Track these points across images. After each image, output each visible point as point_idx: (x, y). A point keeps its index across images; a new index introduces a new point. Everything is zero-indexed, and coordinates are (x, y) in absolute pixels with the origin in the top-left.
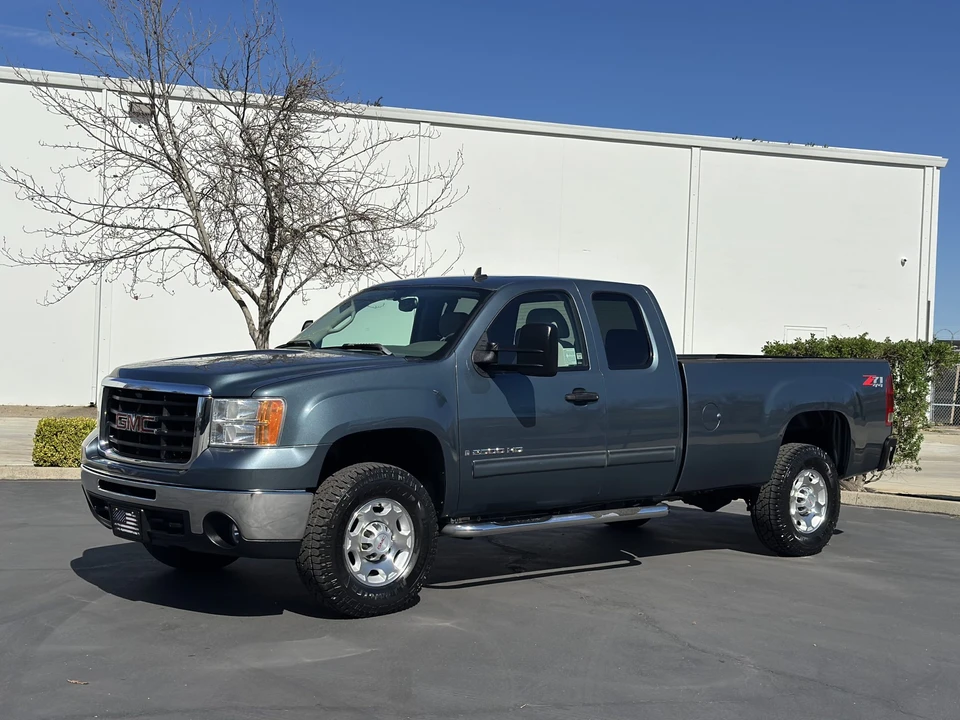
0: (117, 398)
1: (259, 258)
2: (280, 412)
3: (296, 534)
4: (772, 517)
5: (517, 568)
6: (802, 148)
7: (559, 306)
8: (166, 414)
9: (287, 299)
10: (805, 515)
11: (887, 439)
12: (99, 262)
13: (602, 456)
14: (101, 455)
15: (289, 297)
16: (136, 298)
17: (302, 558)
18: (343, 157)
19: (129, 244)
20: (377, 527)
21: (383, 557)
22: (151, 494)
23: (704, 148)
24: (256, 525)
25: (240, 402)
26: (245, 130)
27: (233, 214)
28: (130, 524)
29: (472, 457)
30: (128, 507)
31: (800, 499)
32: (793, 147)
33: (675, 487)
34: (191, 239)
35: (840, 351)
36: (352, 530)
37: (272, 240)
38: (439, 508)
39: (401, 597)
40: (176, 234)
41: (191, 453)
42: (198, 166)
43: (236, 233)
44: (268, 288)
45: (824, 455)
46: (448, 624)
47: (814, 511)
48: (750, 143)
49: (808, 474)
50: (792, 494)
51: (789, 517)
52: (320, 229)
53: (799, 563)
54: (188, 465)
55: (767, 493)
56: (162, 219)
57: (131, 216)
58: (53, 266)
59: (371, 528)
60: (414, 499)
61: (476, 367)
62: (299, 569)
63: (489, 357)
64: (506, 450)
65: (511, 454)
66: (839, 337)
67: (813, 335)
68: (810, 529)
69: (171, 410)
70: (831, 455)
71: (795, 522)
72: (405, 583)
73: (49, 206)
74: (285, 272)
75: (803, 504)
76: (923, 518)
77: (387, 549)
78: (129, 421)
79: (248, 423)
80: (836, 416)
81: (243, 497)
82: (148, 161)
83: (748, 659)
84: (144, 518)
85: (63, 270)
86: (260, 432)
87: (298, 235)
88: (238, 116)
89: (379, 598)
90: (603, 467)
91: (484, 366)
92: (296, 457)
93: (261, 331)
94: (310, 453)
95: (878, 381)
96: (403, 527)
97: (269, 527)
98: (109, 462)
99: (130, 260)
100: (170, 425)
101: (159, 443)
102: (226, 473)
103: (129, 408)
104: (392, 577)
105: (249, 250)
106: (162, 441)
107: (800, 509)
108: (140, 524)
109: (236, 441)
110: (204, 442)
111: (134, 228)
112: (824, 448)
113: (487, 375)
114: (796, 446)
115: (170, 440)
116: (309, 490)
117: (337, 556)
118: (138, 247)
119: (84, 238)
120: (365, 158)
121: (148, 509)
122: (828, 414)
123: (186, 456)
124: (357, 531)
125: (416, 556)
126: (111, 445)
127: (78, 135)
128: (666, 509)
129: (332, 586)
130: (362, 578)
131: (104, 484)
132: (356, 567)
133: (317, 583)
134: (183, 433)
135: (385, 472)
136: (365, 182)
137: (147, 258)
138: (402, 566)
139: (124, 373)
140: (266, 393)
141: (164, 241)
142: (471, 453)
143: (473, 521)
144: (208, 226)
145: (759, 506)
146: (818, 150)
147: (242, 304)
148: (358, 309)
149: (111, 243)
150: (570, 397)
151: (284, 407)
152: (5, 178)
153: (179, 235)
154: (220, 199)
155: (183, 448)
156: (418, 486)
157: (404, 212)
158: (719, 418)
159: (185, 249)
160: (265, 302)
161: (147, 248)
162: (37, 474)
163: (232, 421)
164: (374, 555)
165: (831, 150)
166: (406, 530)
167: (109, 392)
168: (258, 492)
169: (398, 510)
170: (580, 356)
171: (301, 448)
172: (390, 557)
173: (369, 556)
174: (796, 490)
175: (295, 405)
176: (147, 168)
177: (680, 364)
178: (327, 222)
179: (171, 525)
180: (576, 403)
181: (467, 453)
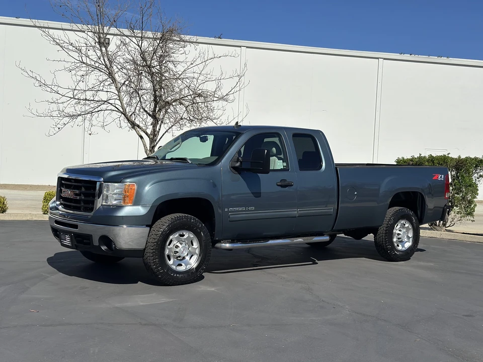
0: (63, 182)
1: (150, 115)
2: (134, 189)
3: (142, 247)
4: (384, 242)
5: (256, 264)
6: (436, 59)
7: (276, 140)
8: (83, 189)
9: (163, 135)
10: (401, 242)
11: (446, 205)
12: (73, 116)
13: (295, 212)
14: (57, 209)
15: (164, 134)
16: (90, 134)
17: (145, 258)
18: (192, 66)
19: (87, 108)
20: (181, 244)
21: (184, 258)
22: (76, 227)
23: (385, 59)
24: (124, 242)
25: (116, 184)
26: (142, 53)
27: (138, 94)
28: (67, 241)
29: (229, 212)
30: (66, 233)
31: (399, 234)
32: (432, 58)
33: (333, 227)
34: (117, 106)
35: (433, 162)
36: (169, 245)
37: (155, 107)
38: (212, 235)
39: (193, 277)
40: (109, 103)
41: (93, 208)
42: (121, 70)
43: (139, 103)
44: (154, 130)
45: (411, 213)
46: (213, 289)
47: (406, 240)
48: (408, 56)
49: (403, 222)
50: (394, 231)
51: (392, 243)
52: (180, 101)
53: (397, 265)
54: (92, 214)
55: (382, 230)
56: (103, 96)
57: (89, 95)
58: (52, 118)
59: (178, 244)
60: (199, 231)
61: (232, 169)
62: (144, 263)
63: (238, 164)
64: (246, 208)
65: (248, 210)
66: (434, 155)
67: (420, 155)
68: (404, 248)
69: (86, 188)
70: (416, 213)
71: (396, 245)
72: (194, 270)
73: (49, 90)
74: (162, 122)
75: (400, 236)
76: (472, 245)
77: (186, 254)
78: (68, 193)
79: (119, 194)
80: (419, 194)
81: (117, 229)
82: (96, 68)
83: (347, 307)
84: (74, 239)
85: (56, 120)
86: (125, 198)
87: (168, 104)
88: (139, 46)
89: (182, 277)
90: (295, 217)
91: (234, 168)
92: (140, 210)
93: (150, 151)
94: (148, 209)
95: (441, 177)
96: (194, 244)
97: (130, 243)
98: (61, 212)
99: (89, 116)
100: (86, 195)
101: (80, 203)
102: (109, 217)
103: (68, 187)
104: (189, 267)
105: (146, 111)
106: (82, 202)
107: (399, 239)
108: (71, 240)
109: (115, 202)
110: (100, 203)
111: (88, 100)
112: (411, 209)
113: (237, 173)
114: (397, 208)
115: (86, 202)
116: (147, 226)
117: (161, 257)
118: (92, 109)
119: (65, 104)
120: (201, 66)
121: (75, 234)
122: (415, 194)
123: (91, 209)
124: (171, 246)
125: (200, 258)
126: (61, 204)
127: (63, 55)
128: (328, 238)
129: (159, 271)
130: (174, 267)
131: (57, 222)
132: (171, 262)
133: (152, 269)
134: (91, 199)
135: (185, 218)
136: (201, 78)
137: (96, 115)
138: (193, 262)
139: (69, 171)
140: (128, 180)
141: (104, 107)
142: (228, 210)
143: (232, 242)
144: (126, 99)
145: (378, 237)
146: (444, 60)
147: (141, 137)
148: (183, 141)
149: (78, 107)
150: (278, 184)
151: (136, 187)
152: (27, 75)
153: (111, 104)
154: (132, 86)
155: (90, 206)
156: (201, 225)
157: (219, 94)
158: (356, 194)
159: (113, 110)
160: (152, 136)
161: (97, 110)
162: (43, 218)
163: (112, 194)
164: (179, 257)
165: (451, 60)
166: (196, 245)
167: (60, 179)
168: (125, 226)
169: (192, 236)
170: (285, 164)
171: (143, 206)
172: (187, 258)
173: (177, 257)
174: (396, 230)
175: (141, 186)
176: (96, 71)
177: (336, 169)
178: (183, 98)
179: (85, 241)
180: (282, 186)
181: (226, 210)
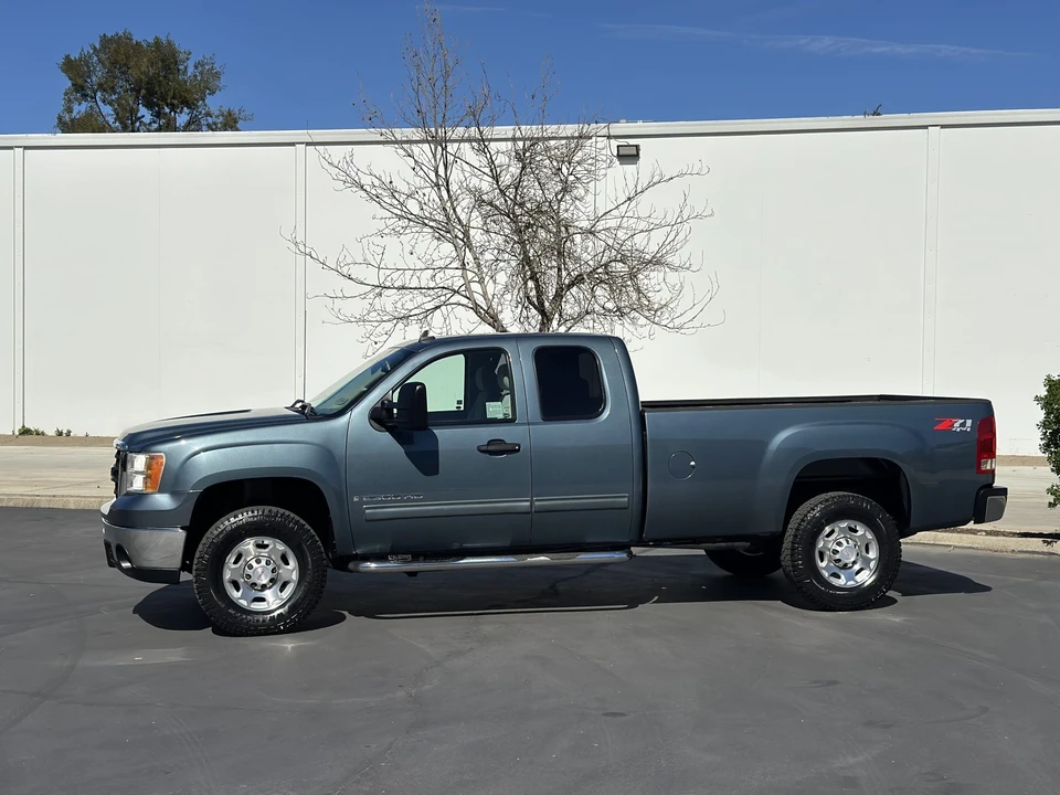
2: (162, 464)
10: (845, 568)
11: (982, 487)
13: (524, 503)
20: (258, 562)
21: (264, 587)
25: (140, 456)
31: (836, 552)
33: (642, 533)
36: (234, 563)
47: (858, 564)
49: (845, 524)
50: (822, 545)
51: (815, 570)
59: (252, 562)
61: (372, 422)
64: (405, 496)
65: (410, 500)
68: (850, 583)
71: (828, 575)
75: (837, 557)
79: (140, 473)
86: (146, 480)
90: (530, 513)
91: (379, 422)
94: (182, 498)
96: (290, 562)
104: (276, 604)
107: (836, 561)
109: (134, 487)
110: (123, 487)
113: (385, 429)
116: (182, 528)
124: (240, 564)
128: (625, 555)
130: (244, 603)
132: (235, 595)
138: (286, 596)
142: (361, 499)
150: (483, 448)
151: (165, 460)
158: (694, 466)
163: (136, 472)
164: (255, 584)
166: (293, 563)
169: (281, 547)
171: (174, 494)
173: (252, 585)
174: (827, 542)
177: (642, 414)
180: (491, 453)
181: (355, 500)
